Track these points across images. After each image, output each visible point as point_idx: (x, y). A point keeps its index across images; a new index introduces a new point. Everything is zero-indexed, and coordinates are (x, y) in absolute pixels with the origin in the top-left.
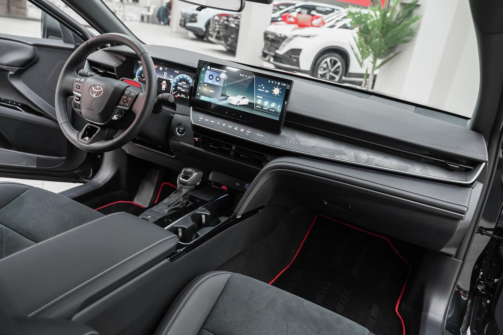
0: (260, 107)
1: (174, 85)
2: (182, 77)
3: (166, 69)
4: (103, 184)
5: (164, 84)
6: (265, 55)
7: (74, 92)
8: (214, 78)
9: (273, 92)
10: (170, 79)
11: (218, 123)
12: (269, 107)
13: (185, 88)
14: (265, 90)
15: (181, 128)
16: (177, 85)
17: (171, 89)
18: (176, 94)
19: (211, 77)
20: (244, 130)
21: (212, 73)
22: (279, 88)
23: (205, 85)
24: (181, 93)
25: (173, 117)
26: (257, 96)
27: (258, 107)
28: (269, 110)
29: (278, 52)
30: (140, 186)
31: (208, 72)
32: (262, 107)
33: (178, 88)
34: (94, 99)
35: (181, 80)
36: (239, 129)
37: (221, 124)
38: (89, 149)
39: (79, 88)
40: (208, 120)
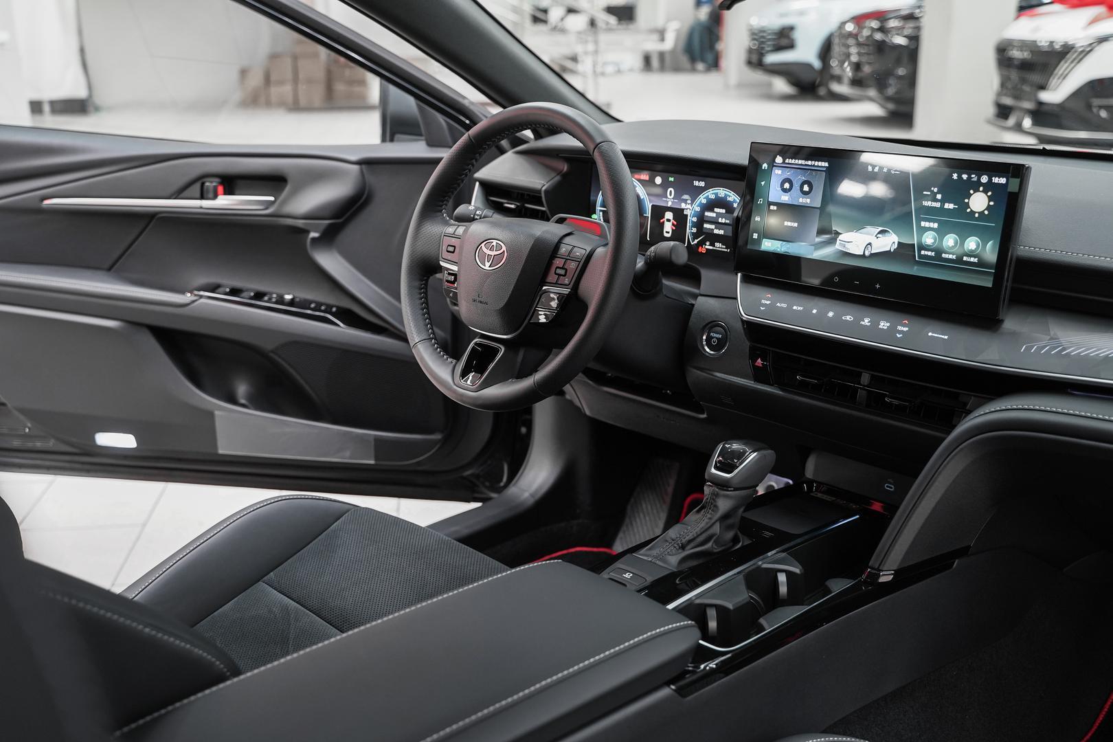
0: (933, 254)
1: (695, 219)
2: (713, 197)
3: (671, 179)
4: (531, 501)
5: (669, 220)
6: (1003, 112)
7: (442, 264)
8: (797, 186)
9: (967, 205)
10: (683, 206)
11: (814, 311)
12: (960, 252)
13: (725, 224)
14: (943, 201)
15: (715, 335)
16: (701, 220)
17: (688, 230)
18: (701, 243)
19: (787, 186)
20: (888, 324)
21: (788, 174)
22: (985, 192)
23: (772, 207)
24: (713, 238)
25: (693, 305)
26: (923, 224)
27: (926, 253)
28: (959, 260)
29: (1047, 97)
30: (629, 507)
31: (777, 171)
32: (939, 252)
33: (706, 226)
34: (487, 274)
35: (711, 206)
36: (875, 324)
37: (822, 314)
38: (480, 402)
39: (453, 252)
40: (784, 305)
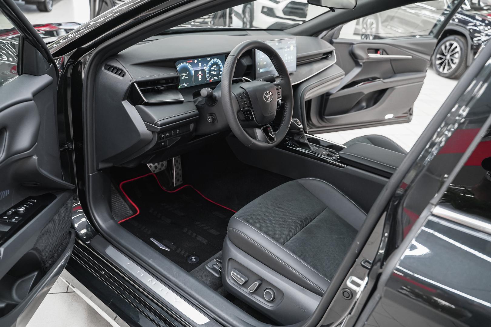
1: (208, 71)
2: (212, 62)
3: (200, 60)
5: (200, 75)
10: (204, 68)
13: (217, 70)
17: (206, 76)
24: (213, 76)
26: (285, 55)
28: (290, 61)
